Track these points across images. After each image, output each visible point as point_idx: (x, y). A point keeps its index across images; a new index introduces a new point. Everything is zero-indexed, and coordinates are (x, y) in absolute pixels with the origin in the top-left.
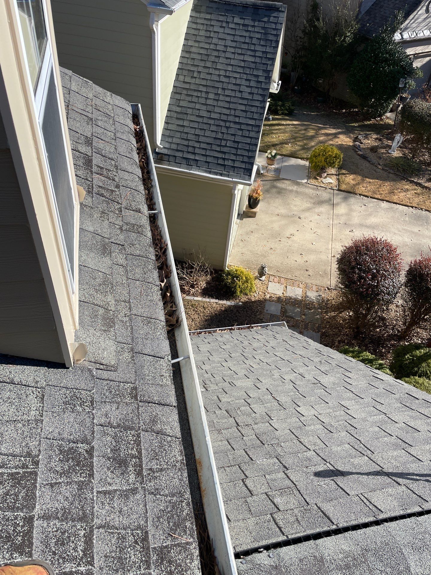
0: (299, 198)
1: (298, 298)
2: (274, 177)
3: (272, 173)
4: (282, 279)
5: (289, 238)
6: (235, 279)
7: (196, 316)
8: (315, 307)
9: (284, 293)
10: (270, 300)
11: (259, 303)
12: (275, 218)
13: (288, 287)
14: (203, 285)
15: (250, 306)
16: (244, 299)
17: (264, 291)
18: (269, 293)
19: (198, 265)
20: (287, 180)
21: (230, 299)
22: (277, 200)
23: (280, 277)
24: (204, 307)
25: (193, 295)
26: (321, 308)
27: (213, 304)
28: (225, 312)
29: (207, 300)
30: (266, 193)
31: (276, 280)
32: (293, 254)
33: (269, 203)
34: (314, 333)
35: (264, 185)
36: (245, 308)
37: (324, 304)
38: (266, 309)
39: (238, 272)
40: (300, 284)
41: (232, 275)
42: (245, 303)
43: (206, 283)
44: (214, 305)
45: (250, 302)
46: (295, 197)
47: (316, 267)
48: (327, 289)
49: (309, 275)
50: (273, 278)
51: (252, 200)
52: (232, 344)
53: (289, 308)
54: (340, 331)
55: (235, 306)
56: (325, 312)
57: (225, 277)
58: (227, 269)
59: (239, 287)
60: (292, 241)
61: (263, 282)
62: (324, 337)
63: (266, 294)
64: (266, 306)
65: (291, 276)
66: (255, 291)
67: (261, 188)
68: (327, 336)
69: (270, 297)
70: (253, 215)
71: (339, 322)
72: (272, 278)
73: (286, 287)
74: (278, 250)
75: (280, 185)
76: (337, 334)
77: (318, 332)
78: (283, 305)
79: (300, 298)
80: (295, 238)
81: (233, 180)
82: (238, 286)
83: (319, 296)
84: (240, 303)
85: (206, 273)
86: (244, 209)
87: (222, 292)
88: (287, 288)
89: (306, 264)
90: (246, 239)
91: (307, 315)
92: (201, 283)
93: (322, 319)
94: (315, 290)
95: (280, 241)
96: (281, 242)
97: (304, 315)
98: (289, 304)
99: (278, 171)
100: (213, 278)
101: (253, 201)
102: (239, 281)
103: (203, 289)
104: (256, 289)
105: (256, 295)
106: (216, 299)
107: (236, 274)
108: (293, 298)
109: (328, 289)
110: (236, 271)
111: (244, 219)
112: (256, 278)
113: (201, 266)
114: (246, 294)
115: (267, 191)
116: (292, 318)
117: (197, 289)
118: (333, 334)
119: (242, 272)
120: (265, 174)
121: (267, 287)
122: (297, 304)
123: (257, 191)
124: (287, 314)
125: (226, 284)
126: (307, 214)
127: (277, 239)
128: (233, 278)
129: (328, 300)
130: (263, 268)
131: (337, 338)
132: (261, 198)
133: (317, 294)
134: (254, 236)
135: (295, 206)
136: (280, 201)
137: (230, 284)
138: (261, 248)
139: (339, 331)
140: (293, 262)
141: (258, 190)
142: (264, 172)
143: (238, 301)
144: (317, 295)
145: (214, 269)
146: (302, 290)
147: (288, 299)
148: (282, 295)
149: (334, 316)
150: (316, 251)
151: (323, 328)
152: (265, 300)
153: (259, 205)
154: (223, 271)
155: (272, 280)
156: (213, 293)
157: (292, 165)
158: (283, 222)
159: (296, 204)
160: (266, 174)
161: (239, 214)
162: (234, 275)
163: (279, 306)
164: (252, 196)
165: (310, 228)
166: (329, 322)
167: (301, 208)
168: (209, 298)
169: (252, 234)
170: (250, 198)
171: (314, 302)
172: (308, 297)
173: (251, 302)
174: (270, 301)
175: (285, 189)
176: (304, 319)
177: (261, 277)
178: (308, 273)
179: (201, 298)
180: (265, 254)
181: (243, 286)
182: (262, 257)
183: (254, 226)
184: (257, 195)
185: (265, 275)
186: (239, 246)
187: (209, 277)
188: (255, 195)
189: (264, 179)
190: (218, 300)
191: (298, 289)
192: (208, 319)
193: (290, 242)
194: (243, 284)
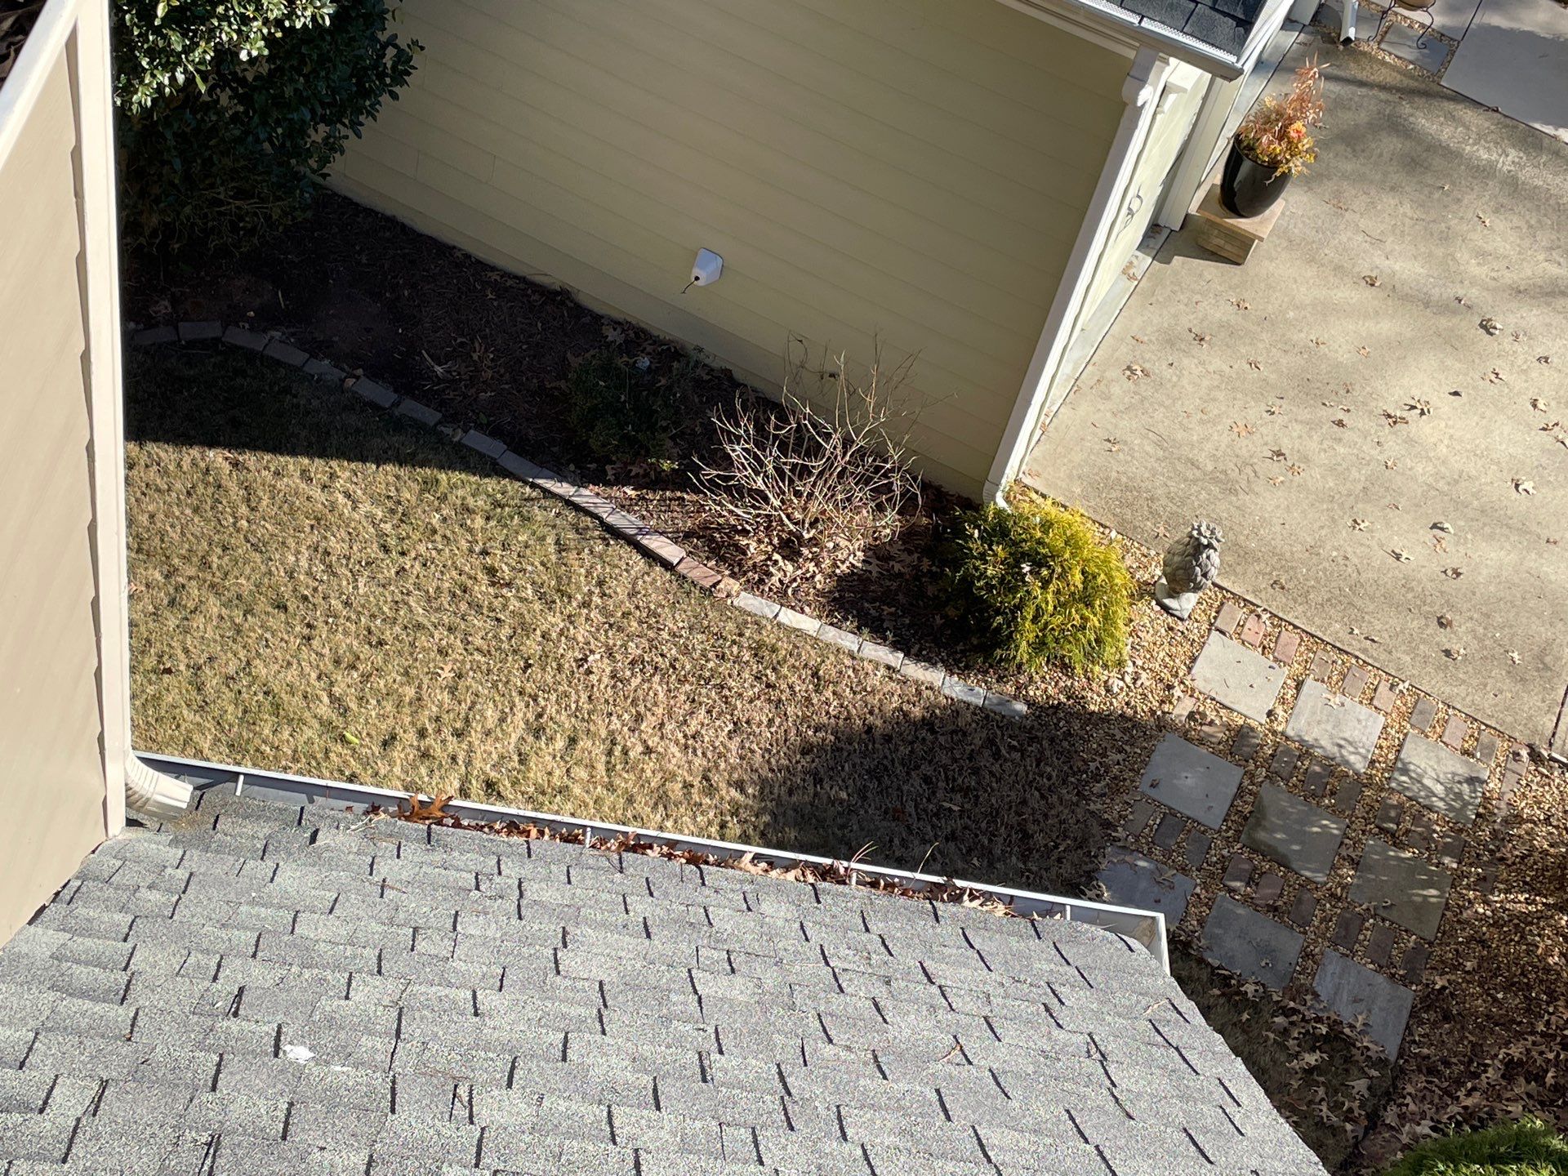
0: (1516, 221)
1: (1347, 763)
2: (1405, 74)
3: (1406, 53)
4: (1289, 638)
5: (1393, 420)
6: (1026, 568)
7: (761, 713)
8: (1427, 839)
9: (1279, 711)
10: (1190, 733)
11: (1125, 731)
12: (1349, 294)
13: (1309, 682)
14: (849, 553)
15: (1068, 734)
16: (1045, 686)
17: (1166, 674)
18: (1191, 692)
19: (847, 442)
20: (1477, 104)
21: (967, 667)
22: (1389, 201)
23: (1278, 620)
24: (815, 674)
25: (781, 595)
26: (1459, 851)
27: (870, 668)
28: (923, 733)
29: (847, 640)
30: (1341, 148)
31: (1255, 629)
32: (1391, 514)
33: (1340, 207)
34: (1380, 979)
35: (1337, 105)
36: (1033, 740)
37: (1485, 834)
38: (1153, 772)
39: (1055, 539)
40: (1383, 688)
41: (1015, 544)
42: (1044, 712)
43: (866, 549)
44: (876, 679)
45: (1071, 715)
46: (1496, 211)
47: (1498, 619)
48: (1524, 753)
49: (1448, 653)
50: (1240, 614)
51: (1246, 166)
52: (771, 978)
53: (1279, 800)
54: (1532, 1009)
55: (985, 716)
56: (1482, 879)
57: (976, 547)
58: (1001, 503)
59: (1035, 620)
60: (1410, 441)
61: (1180, 626)
62: (1432, 1016)
63: (1177, 692)
64: (1156, 757)
65: (1343, 635)
66: (1120, 664)
67: (1311, 116)
68: (1447, 1017)
69: (1191, 716)
70: (1230, 249)
71: (1541, 959)
72: (1233, 615)
73: (1299, 686)
74: (1316, 473)
75: (1430, 122)
76: (1507, 1023)
77: (1406, 981)
78: (1252, 776)
79: (1361, 766)
80: (1427, 430)
81: (1146, 24)
82: (1029, 613)
83: (1472, 781)
84: (1021, 707)
85: (881, 497)
86: (1193, 209)
87: (939, 621)
88: (1305, 689)
89: (1451, 585)
90: (1160, 368)
91: (1370, 869)
92: (843, 543)
93: (1452, 917)
94: (1458, 744)
95: (1340, 423)
96: (1346, 434)
97: (1355, 864)
98: (1287, 781)
99: (1440, 45)
100: (908, 536)
101: (1253, 170)
102: (1044, 587)
103: (840, 579)
104: (1127, 650)
105: (1116, 684)
106: (896, 646)
107: (1040, 542)
108: (1318, 752)
109: (1535, 756)
110: (1047, 525)
111: (1177, 260)
112: (1145, 591)
113: (861, 453)
114: (1066, 667)
115: (1351, 140)
116: (1283, 862)
117: (811, 566)
118: (1488, 1017)
119: (1072, 541)
120: (1365, 48)
121: (1194, 659)
122: (1333, 793)
123: (1285, 127)
124: (1262, 835)
125: (967, 582)
126: (1532, 316)
127: (1324, 413)
128: (1018, 557)
129: (1517, 819)
130: (1196, 548)
131: (1507, 1044)
132: (1296, 166)
133: (1457, 766)
134: (1202, 363)
135: (1482, 255)
136: (1407, 208)
137: (989, 587)
138: (1225, 439)
139: (1528, 1010)
140: (1380, 557)
141: (1291, 120)
142: (1364, 35)
143: (1010, 689)
144: (1463, 771)
145: (925, 486)
146: (1381, 720)
147: (1288, 752)
148: (1264, 719)
149: (1526, 918)
150: (1523, 531)
151: (1443, 967)
152: (1162, 725)
153: (1278, 207)
154: (973, 505)
155: (1230, 629)
156: (887, 610)
157: (1530, 35)
158: (1386, 327)
159: (1489, 248)
160: (1371, 48)
161: (1154, 228)
162: (1026, 547)
163: (1231, 776)
164: (1251, 148)
165: (1531, 394)
166: (1483, 943)
167: (1509, 277)
168: (857, 631)
169: (1195, 347)
170: (1240, 151)
171: (1430, 808)
172: (1405, 771)
173: (1078, 715)
174: (1185, 735)
175: (1451, 154)
176: (1344, 887)
177: (1174, 593)
178: (1444, 638)
179: (817, 624)
180: (1234, 475)
181: (1058, 619)
182: (1215, 490)
183: (1223, 313)
184: (1278, 148)
185: (1197, 588)
186: (1107, 397)
187: (889, 524)
188: (1268, 144)
189: (1354, 70)
190: (907, 655)
191: (1364, 711)
192: (821, 747)
193: (1394, 446)
194: (1060, 606)
